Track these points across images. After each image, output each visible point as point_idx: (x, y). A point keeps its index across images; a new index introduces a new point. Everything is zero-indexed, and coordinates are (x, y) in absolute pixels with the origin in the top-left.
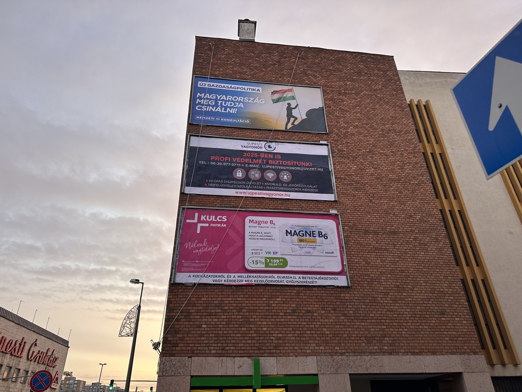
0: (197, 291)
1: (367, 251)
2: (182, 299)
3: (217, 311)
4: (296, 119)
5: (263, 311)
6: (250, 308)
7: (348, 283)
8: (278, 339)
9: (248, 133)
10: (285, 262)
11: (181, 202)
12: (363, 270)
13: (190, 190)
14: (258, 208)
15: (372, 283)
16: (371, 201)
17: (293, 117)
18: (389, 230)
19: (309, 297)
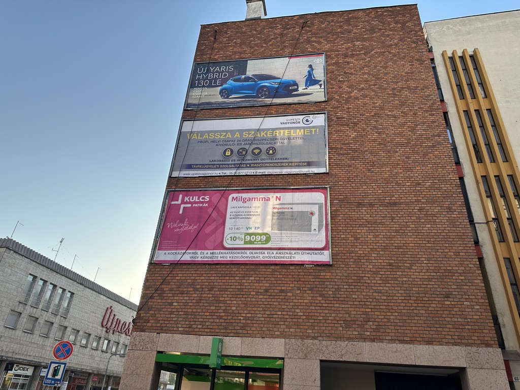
1: (358, 226)
2: (158, 278)
3: (189, 289)
5: (235, 290)
6: (222, 287)
8: (246, 318)
11: (169, 185)
12: (350, 247)
14: (241, 187)
15: (359, 261)
18: (388, 201)
19: (284, 276)
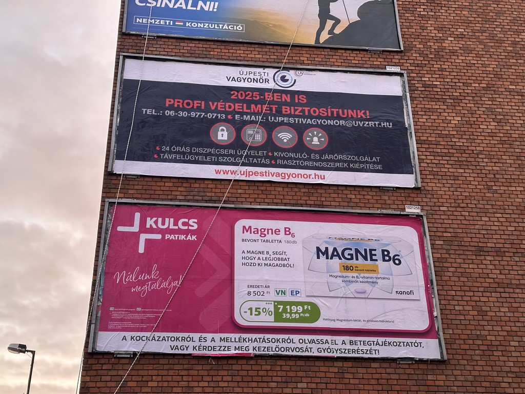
0: (140, 367)
1: (482, 289)
2: (109, 384)
4: (337, 21)
7: (442, 353)
9: (240, 51)
10: (314, 312)
11: (107, 190)
12: (473, 327)
13: (124, 167)
14: (260, 203)
15: (490, 353)
16: (489, 188)
17: (332, 18)
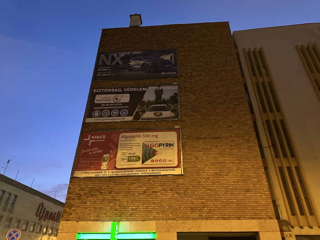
0: (86, 181)
2: (77, 187)
3: (97, 193)
5: (125, 193)
6: (117, 191)
8: (132, 210)
11: (82, 128)
12: (193, 163)
15: (199, 172)
18: (214, 136)
19: (156, 183)
